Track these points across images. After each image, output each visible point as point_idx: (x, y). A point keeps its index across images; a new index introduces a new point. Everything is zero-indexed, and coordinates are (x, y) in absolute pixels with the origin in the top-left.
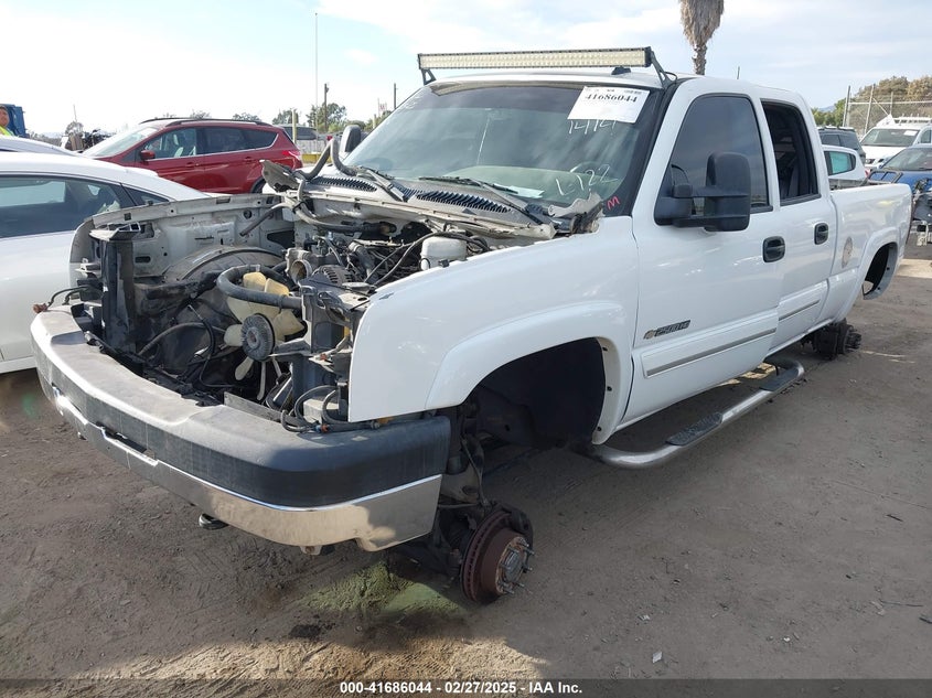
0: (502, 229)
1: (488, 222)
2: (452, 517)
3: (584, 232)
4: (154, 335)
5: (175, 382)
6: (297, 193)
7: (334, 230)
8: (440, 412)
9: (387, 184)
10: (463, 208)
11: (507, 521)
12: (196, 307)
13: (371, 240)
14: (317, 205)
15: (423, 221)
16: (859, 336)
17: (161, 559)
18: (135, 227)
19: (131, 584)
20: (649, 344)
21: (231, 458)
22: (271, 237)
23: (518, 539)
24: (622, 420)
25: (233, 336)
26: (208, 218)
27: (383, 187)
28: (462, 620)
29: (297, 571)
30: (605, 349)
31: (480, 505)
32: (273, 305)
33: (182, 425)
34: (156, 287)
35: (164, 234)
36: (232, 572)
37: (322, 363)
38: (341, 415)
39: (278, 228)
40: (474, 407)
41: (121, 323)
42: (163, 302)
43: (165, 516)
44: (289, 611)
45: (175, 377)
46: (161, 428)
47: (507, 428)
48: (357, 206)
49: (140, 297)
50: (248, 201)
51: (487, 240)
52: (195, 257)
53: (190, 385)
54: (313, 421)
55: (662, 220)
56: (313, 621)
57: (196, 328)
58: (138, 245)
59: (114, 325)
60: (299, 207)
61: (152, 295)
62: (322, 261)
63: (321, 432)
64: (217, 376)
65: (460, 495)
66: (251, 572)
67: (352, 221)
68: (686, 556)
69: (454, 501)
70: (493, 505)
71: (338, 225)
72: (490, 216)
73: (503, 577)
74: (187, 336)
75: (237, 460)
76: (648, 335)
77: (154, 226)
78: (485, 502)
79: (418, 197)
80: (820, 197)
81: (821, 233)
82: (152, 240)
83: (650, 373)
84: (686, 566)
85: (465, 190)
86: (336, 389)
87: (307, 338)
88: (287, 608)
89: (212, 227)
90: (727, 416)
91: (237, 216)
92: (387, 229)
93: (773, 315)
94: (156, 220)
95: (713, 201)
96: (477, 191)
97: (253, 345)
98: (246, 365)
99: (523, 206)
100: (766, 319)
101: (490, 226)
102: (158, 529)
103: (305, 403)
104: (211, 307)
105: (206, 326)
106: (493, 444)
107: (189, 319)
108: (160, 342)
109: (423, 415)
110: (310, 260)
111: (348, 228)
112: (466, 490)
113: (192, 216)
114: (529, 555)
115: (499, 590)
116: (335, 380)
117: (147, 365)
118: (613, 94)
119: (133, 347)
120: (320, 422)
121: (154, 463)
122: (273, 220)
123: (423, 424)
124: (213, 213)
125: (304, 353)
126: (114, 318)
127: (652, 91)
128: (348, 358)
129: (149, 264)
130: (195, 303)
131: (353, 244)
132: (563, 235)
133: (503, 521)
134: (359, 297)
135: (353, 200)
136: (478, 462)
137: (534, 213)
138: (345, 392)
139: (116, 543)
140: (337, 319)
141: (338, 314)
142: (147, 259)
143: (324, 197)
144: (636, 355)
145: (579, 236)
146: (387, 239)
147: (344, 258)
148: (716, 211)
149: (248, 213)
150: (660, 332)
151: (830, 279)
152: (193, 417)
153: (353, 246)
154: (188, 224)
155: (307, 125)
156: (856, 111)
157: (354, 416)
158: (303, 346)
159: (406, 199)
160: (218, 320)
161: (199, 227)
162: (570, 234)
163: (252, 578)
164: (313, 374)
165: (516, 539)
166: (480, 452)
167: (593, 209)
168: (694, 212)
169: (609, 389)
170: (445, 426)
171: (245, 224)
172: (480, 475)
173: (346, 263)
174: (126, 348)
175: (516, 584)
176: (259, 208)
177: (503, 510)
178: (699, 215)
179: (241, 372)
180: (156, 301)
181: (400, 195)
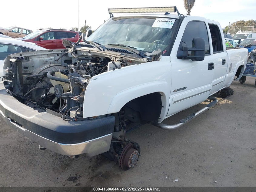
0: (132, 59)
1: (128, 58)
2: (116, 145)
3: (156, 60)
4: (29, 90)
5: (35, 104)
6: (72, 49)
7: (83, 60)
8: (112, 114)
9: (98, 46)
10: (121, 53)
11: (132, 146)
12: (41, 82)
13: (93, 62)
14: (78, 52)
15: (108, 57)
16: (233, 91)
17: (30, 157)
18: (22, 58)
19: (21, 164)
20: (175, 94)
21: (47, 129)
22: (65, 62)
23: (136, 151)
24: (167, 116)
25: (52, 91)
26: (46, 56)
27: (97, 47)
28: (119, 175)
29: (71, 160)
30: (162, 95)
31: (125, 141)
32: (63, 82)
33: (33, 118)
34: (29, 76)
35: (32, 61)
36: (51, 160)
37: (75, 99)
38: (81, 116)
39: (67, 59)
40: (123, 112)
41: (18, 87)
42: (32, 81)
43: (32, 143)
44: (68, 173)
45: (35, 103)
46: (26, 119)
47: (133, 118)
48: (89, 52)
49: (24, 79)
50: (58, 51)
51: (128, 63)
52: (42, 67)
53: (39, 105)
54: (72, 117)
55: (179, 57)
56: (75, 176)
57: (41, 88)
58: (24, 64)
59: (16, 87)
60: (73, 53)
61: (28, 78)
62: (79, 69)
63: (75, 121)
64: (48, 103)
65: (119, 138)
66: (57, 160)
67: (88, 57)
68: (185, 155)
69: (117, 140)
70: (129, 141)
71: (84, 58)
72: (128, 55)
73: (131, 163)
74: (39, 91)
75: (49, 129)
76: (174, 91)
77: (29, 58)
78: (126, 140)
79: (107, 50)
80: (223, 51)
81: (224, 62)
82: (29, 62)
83: (175, 102)
84: (185, 158)
85: (121, 48)
86: (80, 108)
87: (71, 92)
88: (67, 171)
89: (47, 58)
90: (196, 114)
91: (55, 56)
92: (98, 59)
93: (211, 85)
94: (30, 56)
95: (194, 52)
96: (125, 48)
97: (57, 94)
98: (56, 99)
99: (138, 53)
100: (209, 86)
101: (128, 59)
102: (30, 147)
103: (70, 112)
104: (46, 82)
105: (44, 88)
106: (129, 123)
107: (39, 85)
108: (31, 92)
109: (107, 115)
110: (75, 68)
111: (87, 59)
112: (121, 137)
113: (41, 55)
114: (139, 156)
115: (130, 166)
116: (79, 105)
117: (26, 99)
118: (165, 20)
119: (22, 94)
120: (75, 117)
121: (24, 130)
122: (66, 57)
123: (106, 118)
124: (47, 54)
125: (70, 96)
126: (16, 85)
127: (176, 19)
128: (83, 98)
129: (28, 69)
130: (41, 81)
131: (88, 63)
132: (150, 61)
133: (131, 146)
134: (87, 79)
135: (88, 51)
136: (124, 128)
137: (141, 55)
138: (82, 108)
139: (17, 152)
140: (80, 86)
141: (80, 84)
142: (27, 68)
143: (80, 50)
144: (171, 97)
145: (154, 62)
146: (98, 62)
147: (85, 68)
148: (195, 55)
149: (58, 55)
150: (178, 90)
151: (226, 75)
152: (36, 116)
153: (88, 64)
154: (40, 58)
155: (80, 32)
156: (231, 29)
157: (85, 116)
158: (70, 94)
159: (104, 50)
160: (48, 86)
161: (43, 58)
162: (152, 61)
163: (57, 162)
164: (73, 103)
165: (135, 152)
166: (125, 125)
167: (159, 54)
168: (188, 55)
169: (163, 107)
170: (113, 119)
171: (57, 58)
172: (125, 132)
173: (85, 69)
174: (20, 94)
175: (135, 164)
176: (61, 53)
177: (132, 143)
178: (190, 56)
179: (54, 101)
180: (29, 80)
181: (102, 49)
